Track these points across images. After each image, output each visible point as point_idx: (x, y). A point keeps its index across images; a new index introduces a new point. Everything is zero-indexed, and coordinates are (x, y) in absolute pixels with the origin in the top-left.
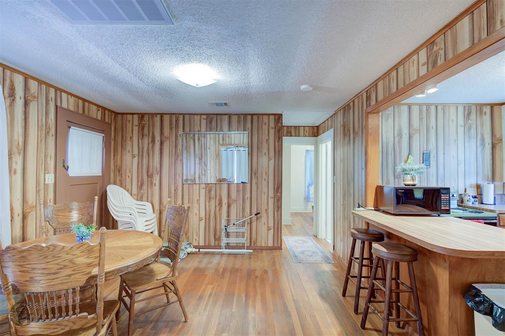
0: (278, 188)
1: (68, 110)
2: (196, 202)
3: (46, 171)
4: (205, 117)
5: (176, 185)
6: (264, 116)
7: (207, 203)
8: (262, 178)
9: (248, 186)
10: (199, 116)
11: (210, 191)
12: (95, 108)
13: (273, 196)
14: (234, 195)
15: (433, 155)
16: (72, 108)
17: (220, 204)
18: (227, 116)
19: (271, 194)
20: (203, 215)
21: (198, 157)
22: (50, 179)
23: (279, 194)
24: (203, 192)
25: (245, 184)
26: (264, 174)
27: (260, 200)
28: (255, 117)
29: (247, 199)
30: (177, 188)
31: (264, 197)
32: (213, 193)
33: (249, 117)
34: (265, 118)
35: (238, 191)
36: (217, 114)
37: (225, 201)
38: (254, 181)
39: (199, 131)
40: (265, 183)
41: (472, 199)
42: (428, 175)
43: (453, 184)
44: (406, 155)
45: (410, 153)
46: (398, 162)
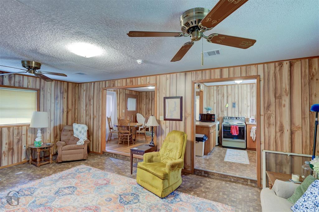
1: (128, 94)
3: (123, 109)
12: (134, 92)
15: (237, 103)
16: (128, 93)
22: (124, 111)
41: (251, 120)
42: (235, 111)
43: (245, 114)
44: (226, 103)
45: (227, 103)
46: (222, 106)
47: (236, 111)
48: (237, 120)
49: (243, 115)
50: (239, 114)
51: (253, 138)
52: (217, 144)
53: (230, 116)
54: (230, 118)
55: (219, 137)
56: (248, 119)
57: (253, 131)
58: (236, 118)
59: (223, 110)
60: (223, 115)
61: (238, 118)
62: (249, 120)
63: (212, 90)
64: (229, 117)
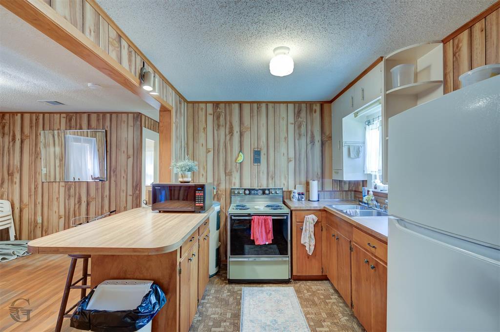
0: (137, 186)
2: (56, 200)
4: (64, 115)
5: (36, 183)
6: (123, 115)
7: (67, 201)
8: (121, 176)
9: (107, 183)
10: (58, 115)
11: (69, 189)
13: (131, 194)
14: (93, 192)
15: (263, 152)
17: (80, 202)
18: (86, 115)
19: (130, 192)
20: (62, 213)
21: (58, 157)
23: (137, 192)
24: (62, 190)
25: (104, 182)
26: (123, 172)
27: (118, 199)
28: (114, 116)
29: (106, 197)
30: (37, 186)
31: (123, 195)
32: (72, 191)
33: (108, 115)
34: (124, 116)
35: (97, 189)
36: (76, 113)
37: (84, 199)
38: (113, 179)
39: (58, 130)
40: (123, 181)
41: (297, 195)
42: (258, 172)
43: (283, 181)
44: (237, 152)
45: (241, 150)
46: (229, 160)
47: (261, 174)
48: (265, 196)
49: (278, 182)
50: (270, 181)
51: (307, 249)
52: (213, 270)
53: (247, 185)
54: (247, 192)
55: (218, 250)
56: (290, 192)
57: (308, 228)
58: (264, 192)
59: (231, 169)
60: (230, 183)
61: (267, 192)
62: (292, 195)
63: (202, 114)
64: (245, 190)
